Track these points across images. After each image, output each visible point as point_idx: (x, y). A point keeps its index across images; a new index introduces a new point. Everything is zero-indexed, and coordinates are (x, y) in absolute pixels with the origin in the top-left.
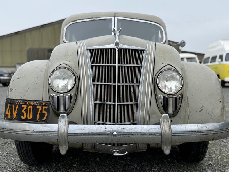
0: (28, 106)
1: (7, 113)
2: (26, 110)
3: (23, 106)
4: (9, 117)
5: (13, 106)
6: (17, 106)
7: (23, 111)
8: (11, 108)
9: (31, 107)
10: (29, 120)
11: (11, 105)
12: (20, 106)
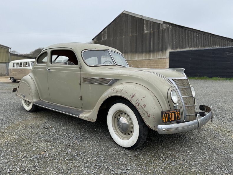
0: (172, 113)
1: (163, 120)
2: (171, 116)
3: (170, 114)
4: (164, 121)
5: (166, 115)
6: (167, 114)
7: (170, 117)
8: (165, 116)
9: (173, 113)
10: (173, 121)
11: (164, 114)
12: (168, 114)
